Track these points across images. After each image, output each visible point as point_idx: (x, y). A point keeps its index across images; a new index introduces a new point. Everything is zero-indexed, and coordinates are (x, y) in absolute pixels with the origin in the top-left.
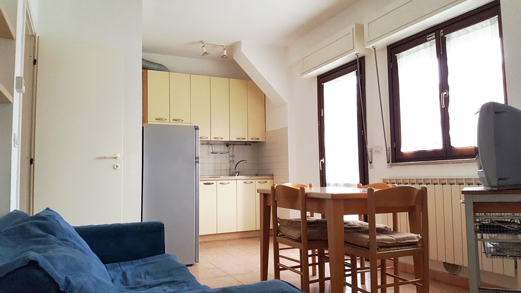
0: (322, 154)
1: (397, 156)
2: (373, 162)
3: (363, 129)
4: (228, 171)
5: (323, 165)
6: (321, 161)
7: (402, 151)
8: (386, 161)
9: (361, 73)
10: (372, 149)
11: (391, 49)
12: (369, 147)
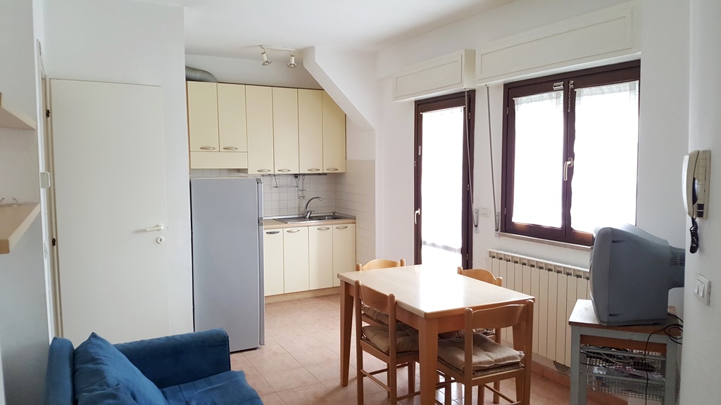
0: (418, 204)
1: (506, 225)
2: (479, 226)
3: (469, 183)
4: (297, 209)
5: (419, 217)
6: (417, 212)
7: (513, 220)
8: (494, 228)
9: (469, 111)
10: (478, 210)
11: (509, 89)
12: (475, 206)
